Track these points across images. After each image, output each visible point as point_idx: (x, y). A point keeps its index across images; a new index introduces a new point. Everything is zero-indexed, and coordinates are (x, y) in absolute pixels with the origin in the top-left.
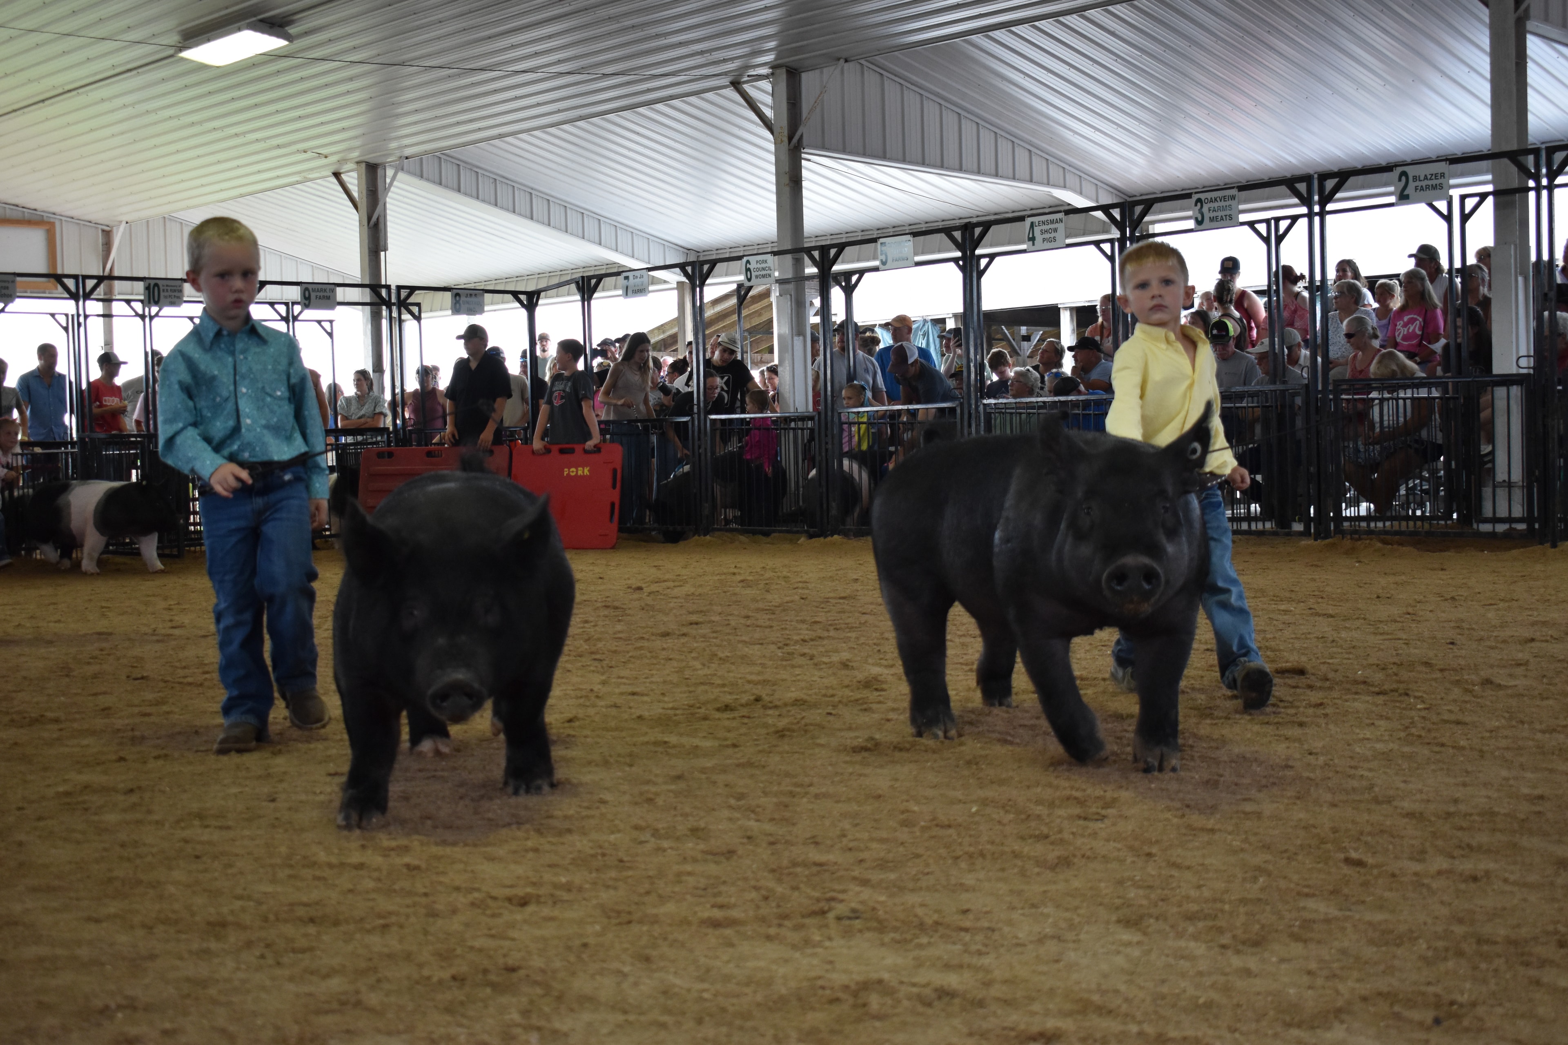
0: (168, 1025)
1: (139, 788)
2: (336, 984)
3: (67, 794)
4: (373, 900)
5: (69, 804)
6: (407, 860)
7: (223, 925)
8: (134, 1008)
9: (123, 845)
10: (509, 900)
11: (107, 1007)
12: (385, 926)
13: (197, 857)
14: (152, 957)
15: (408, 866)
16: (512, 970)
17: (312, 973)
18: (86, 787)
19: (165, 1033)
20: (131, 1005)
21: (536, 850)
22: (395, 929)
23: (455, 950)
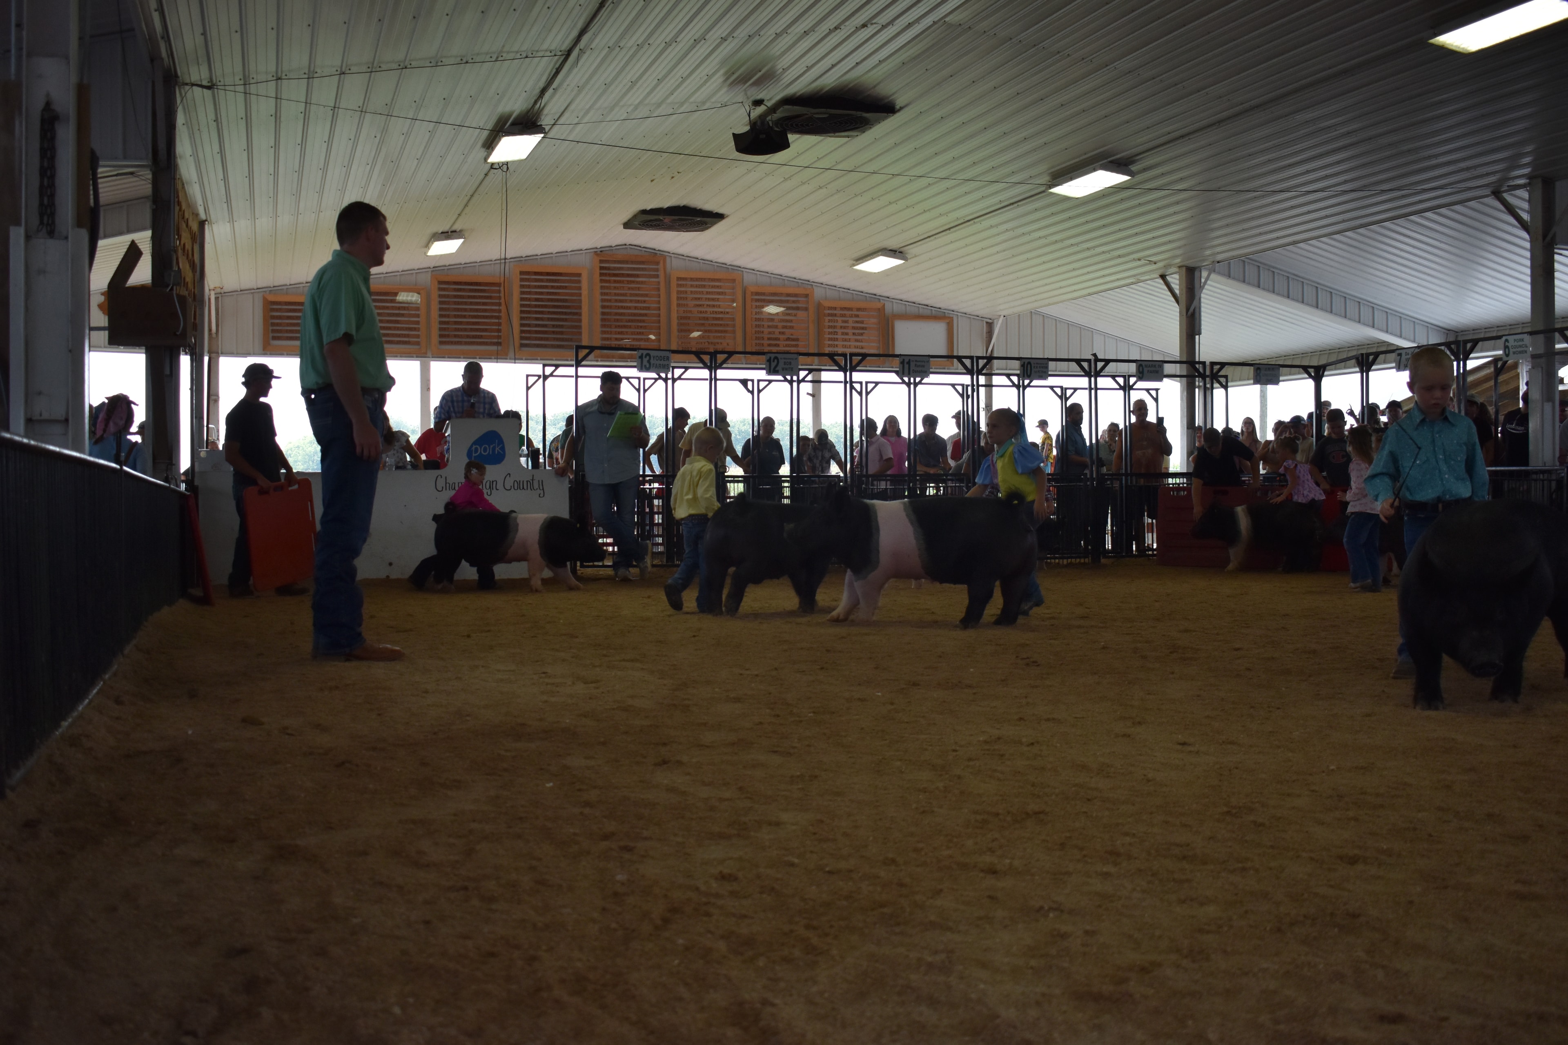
0: (1088, 927)
1: (1038, 742)
2: (1211, 910)
3: (986, 742)
4: (1230, 847)
5: (988, 750)
6: (1252, 818)
7: (1118, 855)
8: (1062, 911)
9: (1033, 785)
10: (1341, 858)
11: (1041, 908)
12: (1244, 869)
13: (1089, 800)
14: (1069, 874)
15: (1254, 822)
16: (1355, 916)
17: (1192, 900)
18: (999, 738)
19: (1087, 932)
20: (1058, 909)
21: (1356, 819)
22: (1252, 872)
23: (1303, 895)
